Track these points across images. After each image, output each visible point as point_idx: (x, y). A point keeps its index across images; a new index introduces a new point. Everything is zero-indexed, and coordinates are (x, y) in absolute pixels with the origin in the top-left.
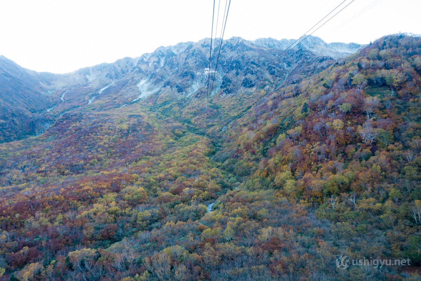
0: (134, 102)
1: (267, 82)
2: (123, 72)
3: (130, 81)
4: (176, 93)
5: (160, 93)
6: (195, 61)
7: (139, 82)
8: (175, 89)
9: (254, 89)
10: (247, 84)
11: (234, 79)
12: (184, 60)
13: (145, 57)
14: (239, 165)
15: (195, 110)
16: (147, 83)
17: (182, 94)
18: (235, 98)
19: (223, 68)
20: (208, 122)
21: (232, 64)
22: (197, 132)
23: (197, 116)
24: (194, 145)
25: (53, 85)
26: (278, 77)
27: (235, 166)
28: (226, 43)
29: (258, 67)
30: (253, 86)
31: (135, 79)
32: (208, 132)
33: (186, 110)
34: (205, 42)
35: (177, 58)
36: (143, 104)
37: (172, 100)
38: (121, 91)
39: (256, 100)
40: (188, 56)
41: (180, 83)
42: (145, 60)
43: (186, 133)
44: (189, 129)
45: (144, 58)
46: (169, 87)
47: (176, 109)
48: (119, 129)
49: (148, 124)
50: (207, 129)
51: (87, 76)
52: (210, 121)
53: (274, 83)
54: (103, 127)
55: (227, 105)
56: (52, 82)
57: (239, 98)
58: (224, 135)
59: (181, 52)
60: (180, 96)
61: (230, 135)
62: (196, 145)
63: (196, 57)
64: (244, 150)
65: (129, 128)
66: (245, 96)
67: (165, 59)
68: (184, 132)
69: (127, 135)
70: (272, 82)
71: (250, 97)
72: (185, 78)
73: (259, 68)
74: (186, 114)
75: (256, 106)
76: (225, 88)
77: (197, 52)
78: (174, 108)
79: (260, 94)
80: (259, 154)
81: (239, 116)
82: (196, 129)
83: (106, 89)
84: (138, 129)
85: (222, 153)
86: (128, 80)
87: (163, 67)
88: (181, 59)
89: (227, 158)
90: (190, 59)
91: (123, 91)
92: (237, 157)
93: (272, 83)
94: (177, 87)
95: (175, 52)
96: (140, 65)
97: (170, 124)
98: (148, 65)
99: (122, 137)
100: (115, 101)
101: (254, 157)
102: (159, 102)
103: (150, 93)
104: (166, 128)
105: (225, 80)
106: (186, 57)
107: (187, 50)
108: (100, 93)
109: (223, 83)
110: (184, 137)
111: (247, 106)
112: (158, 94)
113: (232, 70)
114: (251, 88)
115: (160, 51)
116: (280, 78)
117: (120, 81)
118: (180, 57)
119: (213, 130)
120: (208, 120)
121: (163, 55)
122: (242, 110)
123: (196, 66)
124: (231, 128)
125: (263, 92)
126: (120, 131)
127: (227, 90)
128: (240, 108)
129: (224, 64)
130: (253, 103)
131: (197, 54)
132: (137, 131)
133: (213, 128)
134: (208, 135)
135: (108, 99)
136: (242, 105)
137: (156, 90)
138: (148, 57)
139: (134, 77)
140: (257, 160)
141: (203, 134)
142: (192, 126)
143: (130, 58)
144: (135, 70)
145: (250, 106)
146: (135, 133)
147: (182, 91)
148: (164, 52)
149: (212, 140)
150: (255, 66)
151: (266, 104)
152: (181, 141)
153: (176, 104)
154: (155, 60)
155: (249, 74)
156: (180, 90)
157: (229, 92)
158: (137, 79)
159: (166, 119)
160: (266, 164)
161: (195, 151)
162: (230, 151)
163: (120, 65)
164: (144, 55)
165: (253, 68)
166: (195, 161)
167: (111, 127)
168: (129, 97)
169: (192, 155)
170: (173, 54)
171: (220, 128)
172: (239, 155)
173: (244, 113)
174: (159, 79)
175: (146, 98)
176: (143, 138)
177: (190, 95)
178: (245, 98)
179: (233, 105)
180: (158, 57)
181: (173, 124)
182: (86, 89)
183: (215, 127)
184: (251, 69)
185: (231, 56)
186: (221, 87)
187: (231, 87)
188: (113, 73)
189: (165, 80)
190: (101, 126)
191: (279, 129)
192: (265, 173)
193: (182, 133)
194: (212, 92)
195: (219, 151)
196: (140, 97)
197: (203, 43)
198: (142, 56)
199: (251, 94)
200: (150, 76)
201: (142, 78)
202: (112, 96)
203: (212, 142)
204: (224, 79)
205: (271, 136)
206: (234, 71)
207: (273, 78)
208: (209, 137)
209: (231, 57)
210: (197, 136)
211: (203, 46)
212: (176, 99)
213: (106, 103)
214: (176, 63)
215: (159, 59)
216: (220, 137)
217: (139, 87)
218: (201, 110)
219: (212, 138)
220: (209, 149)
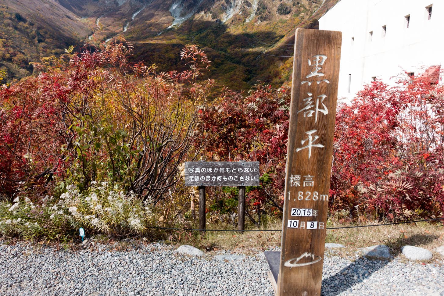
0: (169, 30)
1: (302, 9)
3: (162, 5)
4: (211, 20)
5: (194, 19)
7: (171, 6)
8: (209, 15)
9: (289, 16)
10: (283, 11)
11: (269, 5)
15: (231, 39)
17: (217, 21)
18: (269, 26)
20: (243, 51)
22: (234, 61)
23: (233, 45)
24: (233, 72)
25: (85, 9)
26: (314, 4)
30: (288, 13)
32: (243, 61)
33: (222, 39)
36: (179, 31)
37: (206, 28)
38: (154, 17)
39: (290, 30)
41: (214, 9)
43: (224, 62)
44: (227, 58)
46: (202, 13)
47: (212, 37)
48: (168, 58)
50: (242, 59)
53: (309, 10)
54: (154, 56)
55: (261, 34)
56: (83, 7)
57: (273, 26)
58: (258, 64)
60: (214, 24)
61: (263, 64)
62: (235, 72)
64: (274, 76)
66: (279, 24)
68: (223, 61)
70: (308, 8)
71: (284, 25)
72: (219, 3)
74: (222, 43)
75: (289, 35)
76: (260, 16)
78: (209, 36)
79: (294, 22)
81: (273, 45)
82: (232, 58)
85: (256, 79)
93: (307, 10)
94: (211, 13)
97: (209, 53)
99: (172, 65)
100: (150, 28)
102: (194, 30)
109: (258, 9)
110: (223, 66)
111: (280, 35)
112: (192, 20)
114: (286, 15)
116: (316, 5)
117: (151, 6)
119: (248, 59)
120: (243, 49)
122: (276, 39)
124: (264, 57)
125: (297, 20)
126: (169, 60)
127: (262, 17)
128: (274, 37)
130: (287, 32)
133: (248, 57)
134: (243, 64)
135: (143, 26)
136: (275, 34)
141: (239, 63)
142: (228, 55)
145: (283, 35)
149: (247, 68)
152: (221, 69)
153: (211, 32)
156: (215, 16)
157: (263, 19)
158: (169, 3)
161: (235, 77)
162: (263, 77)
166: (236, 84)
167: (161, 57)
168: (164, 24)
169: (233, 80)
171: (255, 57)
173: (277, 42)
174: (192, 4)
178: (279, 26)
179: (267, 34)
181: (213, 53)
182: (118, 14)
186: (256, 14)
187: (266, 14)
190: (152, 55)
193: (221, 62)
195: (254, 78)
199: (286, 21)
202: (146, 23)
203: (248, 70)
204: (259, 5)
207: (309, 4)
208: (245, 65)
210: (235, 65)
212: (211, 26)
213: (143, 30)
216: (254, 66)
218: (236, 39)
219: (247, 66)
220: (246, 76)
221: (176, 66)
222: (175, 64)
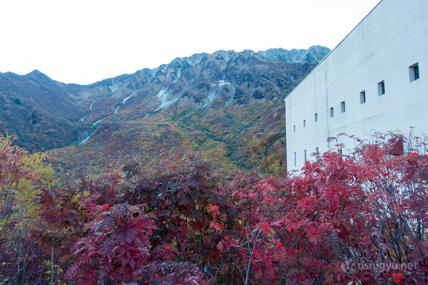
0: (156, 112)
1: (275, 94)
2: (143, 83)
3: (150, 92)
4: (194, 104)
5: (179, 103)
6: (210, 73)
7: (159, 92)
8: (192, 99)
9: (264, 100)
10: (258, 95)
11: (246, 91)
12: (199, 72)
13: (163, 68)
14: (249, 162)
15: (212, 120)
16: (166, 93)
17: (199, 104)
18: (246, 108)
19: (235, 80)
20: (224, 130)
21: (244, 76)
22: (215, 139)
23: (214, 125)
24: (214, 149)
25: (80, 95)
26: (285, 89)
27: (246, 163)
28: (238, 56)
29: (267, 79)
30: (263, 97)
31: (154, 89)
32: (225, 138)
33: (204, 120)
34: (219, 55)
35: (193, 70)
36: (165, 113)
37: (190, 110)
38: (143, 101)
39: (265, 111)
40: (203, 68)
41: (197, 94)
42: (163, 71)
43: (207, 140)
44: (209, 136)
45: (162, 70)
46: (186, 98)
47: (195, 118)
48: (154, 136)
49: (175, 132)
50: (223, 136)
51: (110, 87)
52: (225, 130)
53: (281, 95)
54: (141, 135)
55: (239, 115)
56: (79, 93)
57: (250, 109)
58: (238, 141)
59: (196, 64)
60: (197, 106)
61: (242, 141)
62: (216, 148)
63: (211, 69)
64: (253, 152)
65: (162, 135)
66: (256, 107)
67: (182, 71)
68: (205, 139)
69: (161, 141)
70: (280, 93)
71: (260, 107)
72: (201, 89)
73: (268, 81)
74: (204, 123)
75: (265, 116)
76: (238, 100)
77: (211, 65)
78: (193, 117)
79: (269, 105)
80: (262, 154)
81: (250, 125)
82: (214, 136)
83: (128, 99)
84: (169, 136)
85: (236, 155)
86: (148, 91)
87: (180, 78)
88: (197, 70)
89: (241, 157)
90: (205, 71)
91: (144, 101)
92: (248, 156)
93: (279, 95)
94: (194, 98)
95: (190, 63)
96: (158, 77)
97: (192, 132)
98: (166, 76)
99: (158, 143)
100: (139, 110)
101: (259, 156)
102: (179, 112)
103: (169, 103)
104: (190, 135)
105: (238, 91)
106: (201, 69)
107: (202, 63)
108: (124, 103)
109: (236, 94)
110: (206, 143)
111: (257, 116)
112: (177, 104)
113: (244, 82)
114: (261, 99)
115: (177, 62)
116: (287, 90)
117: (141, 92)
118: (196, 69)
119: (229, 137)
120: (223, 128)
121: (179, 67)
122: (253, 119)
123: (211, 78)
124: (243, 135)
125: (271, 103)
126: (155, 138)
127: (240, 101)
128: (251, 118)
129: (237, 77)
130: (262, 113)
131: (211, 66)
132: (169, 138)
133: (228, 135)
134: (224, 141)
135: (132, 109)
136: (252, 115)
137: (175, 100)
138: (165, 69)
139: (153, 88)
140: (261, 158)
141: (220, 140)
142: (210, 133)
143: (148, 70)
144: (154, 81)
145: (259, 116)
146: (168, 140)
147: (199, 102)
148: (180, 64)
149: (228, 145)
150: (265, 79)
151: (272, 116)
152: (203, 146)
153: (194, 114)
154: (172, 71)
155: (260, 87)
156: (198, 100)
157: (241, 102)
158: (156, 89)
159: (188, 127)
160: (266, 160)
161: (216, 153)
162: (242, 153)
163: (140, 76)
164: (161, 66)
165: (263, 81)
166: (217, 159)
167: (147, 135)
168: (151, 107)
169: (214, 156)
170: (189, 66)
171: (234, 135)
172: (249, 155)
173: (254, 122)
174: (177, 90)
175: (166, 108)
176: (174, 144)
177: (206, 105)
178: (256, 108)
179: (245, 115)
180: (174, 68)
181: (195, 132)
182: (110, 99)
183: (230, 134)
184: (261, 81)
185: (243, 68)
186: (234, 98)
187: (243, 98)
188: (134, 84)
189: (183, 91)
190: (139, 134)
191: (278, 137)
192: (265, 165)
193: (203, 139)
194: (226, 103)
195: (234, 153)
196: (161, 107)
197: (217, 55)
198: (160, 67)
199: (261, 104)
200: (168, 87)
201: (161, 89)
202: (135, 106)
203: (228, 147)
204: (236, 91)
205: (272, 142)
206: (246, 84)
207: (281, 90)
208: (225, 142)
209: (244, 70)
210: (216, 142)
211: (217, 58)
212: (194, 109)
213: (132, 112)
214: (193, 74)
215: (176, 70)
216: (234, 143)
217: (159, 97)
218: (217, 119)
219: (228, 143)
220: (227, 152)
221: (162, 144)
222: (161, 142)
